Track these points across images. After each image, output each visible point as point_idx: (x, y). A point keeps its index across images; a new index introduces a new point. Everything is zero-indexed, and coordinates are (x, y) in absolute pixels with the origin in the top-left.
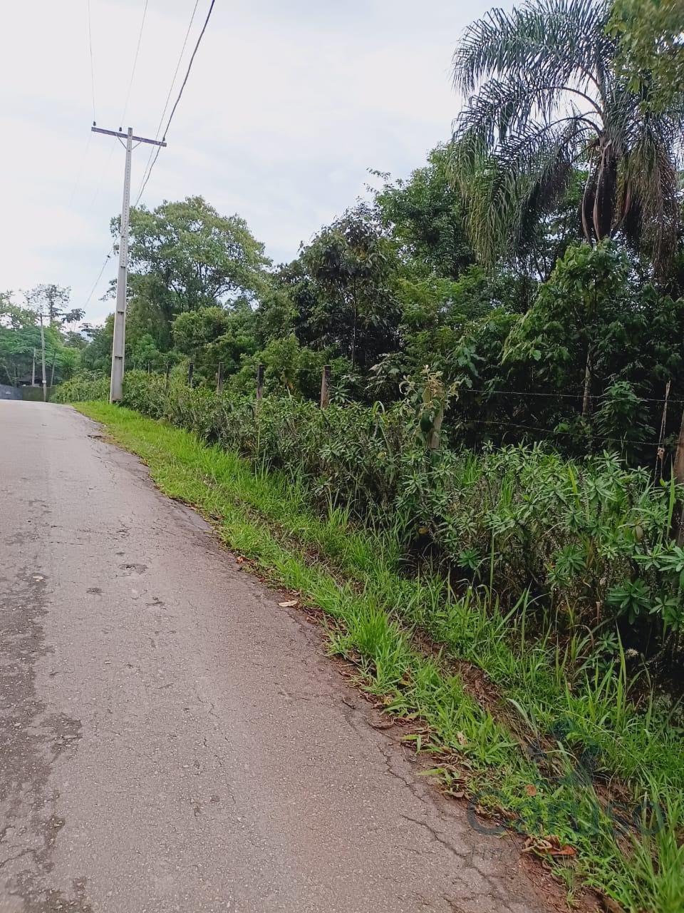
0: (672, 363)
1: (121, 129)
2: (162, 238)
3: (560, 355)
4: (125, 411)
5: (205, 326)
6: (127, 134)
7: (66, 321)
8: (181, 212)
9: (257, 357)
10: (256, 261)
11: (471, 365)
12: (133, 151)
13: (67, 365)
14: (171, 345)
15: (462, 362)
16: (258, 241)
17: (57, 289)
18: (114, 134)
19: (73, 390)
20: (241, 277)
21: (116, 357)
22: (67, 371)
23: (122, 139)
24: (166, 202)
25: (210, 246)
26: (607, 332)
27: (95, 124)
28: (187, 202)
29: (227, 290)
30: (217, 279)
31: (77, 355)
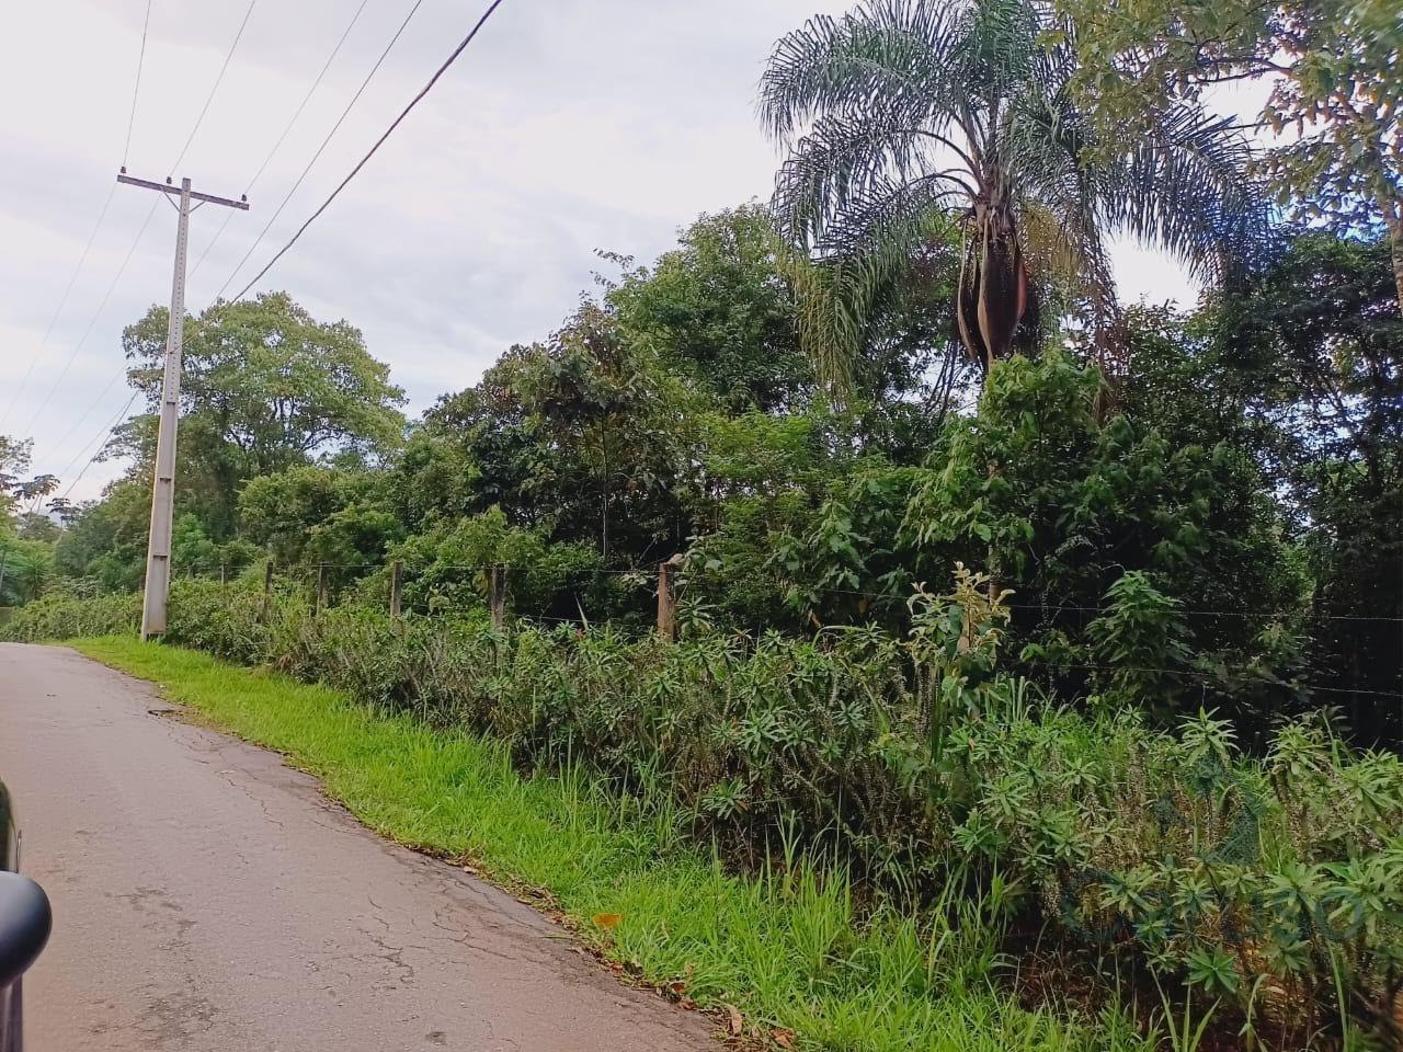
0: (1187, 539)
1: (169, 180)
2: (214, 357)
3: (1021, 531)
4: (180, 654)
5: (298, 497)
6: (180, 187)
7: (22, 497)
8: (251, 317)
9: (411, 545)
10: (378, 393)
11: (853, 551)
12: (190, 215)
13: (32, 572)
14: (229, 531)
15: (836, 545)
16: (379, 361)
17: (8, 443)
18: (157, 187)
19: (50, 616)
20: (353, 417)
21: (155, 557)
22: (32, 584)
23: (171, 195)
24: (220, 301)
25: (301, 370)
26: (1084, 492)
27: (123, 170)
28: (260, 302)
29: (324, 438)
30: (309, 420)
31: (46, 554)
